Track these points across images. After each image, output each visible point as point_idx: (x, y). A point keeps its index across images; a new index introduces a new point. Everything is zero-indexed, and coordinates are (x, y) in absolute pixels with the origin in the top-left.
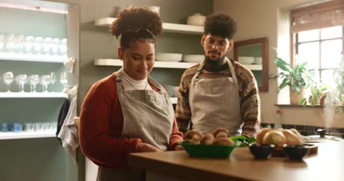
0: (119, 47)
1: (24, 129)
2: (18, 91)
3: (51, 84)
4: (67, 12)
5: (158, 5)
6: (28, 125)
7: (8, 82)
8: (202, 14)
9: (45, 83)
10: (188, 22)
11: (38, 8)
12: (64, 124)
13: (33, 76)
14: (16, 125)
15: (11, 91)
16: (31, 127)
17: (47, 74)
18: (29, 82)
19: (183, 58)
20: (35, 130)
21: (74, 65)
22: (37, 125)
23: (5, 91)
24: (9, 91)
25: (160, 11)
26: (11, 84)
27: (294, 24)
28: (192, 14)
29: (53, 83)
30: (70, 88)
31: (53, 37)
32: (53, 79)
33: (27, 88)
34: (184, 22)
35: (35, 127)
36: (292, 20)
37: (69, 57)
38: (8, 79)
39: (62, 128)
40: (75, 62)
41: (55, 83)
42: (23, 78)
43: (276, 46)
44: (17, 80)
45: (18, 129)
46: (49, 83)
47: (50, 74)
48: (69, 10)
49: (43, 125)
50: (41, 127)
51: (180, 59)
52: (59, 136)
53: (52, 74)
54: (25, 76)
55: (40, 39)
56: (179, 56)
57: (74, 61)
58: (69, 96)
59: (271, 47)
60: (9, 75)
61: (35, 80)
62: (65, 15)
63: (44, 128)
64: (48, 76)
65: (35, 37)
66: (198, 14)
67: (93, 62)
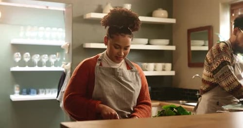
0: (106, 36)
1: (38, 93)
2: (33, 66)
3: (57, 61)
4: (65, 10)
5: (129, 3)
6: (41, 90)
7: (27, 60)
8: (164, 9)
9: (53, 61)
10: (153, 15)
11: (47, 7)
12: (61, 91)
13: (44, 56)
14: (32, 90)
15: (29, 66)
16: (43, 92)
17: (53, 54)
18: (41, 59)
19: (148, 42)
20: (45, 94)
21: (69, 47)
22: (47, 90)
23: (25, 66)
24: (27, 66)
25: (132, 7)
26: (29, 61)
27: (233, 15)
28: (156, 9)
29: (58, 60)
30: (66, 64)
31: (58, 28)
32: (58, 57)
33: (40, 64)
34: (150, 15)
35: (45, 91)
36: (232, 12)
37: (66, 42)
38: (26, 57)
39: (60, 93)
40: (70, 45)
41: (60, 60)
42: (37, 57)
43: (219, 32)
44: (33, 58)
45: (34, 93)
46: (55, 60)
47: (56, 54)
48: (66, 8)
49: (51, 90)
50: (49, 91)
51: (147, 43)
52: (58, 99)
53: (58, 54)
54: (38, 55)
55: (48, 29)
56: (146, 41)
57: (68, 45)
58: (66, 70)
59: (215, 33)
60: (27, 55)
61: (45, 58)
62: (64, 11)
63: (52, 92)
64: (55, 55)
65: (45, 27)
66: (160, 9)
67: (82, 45)
